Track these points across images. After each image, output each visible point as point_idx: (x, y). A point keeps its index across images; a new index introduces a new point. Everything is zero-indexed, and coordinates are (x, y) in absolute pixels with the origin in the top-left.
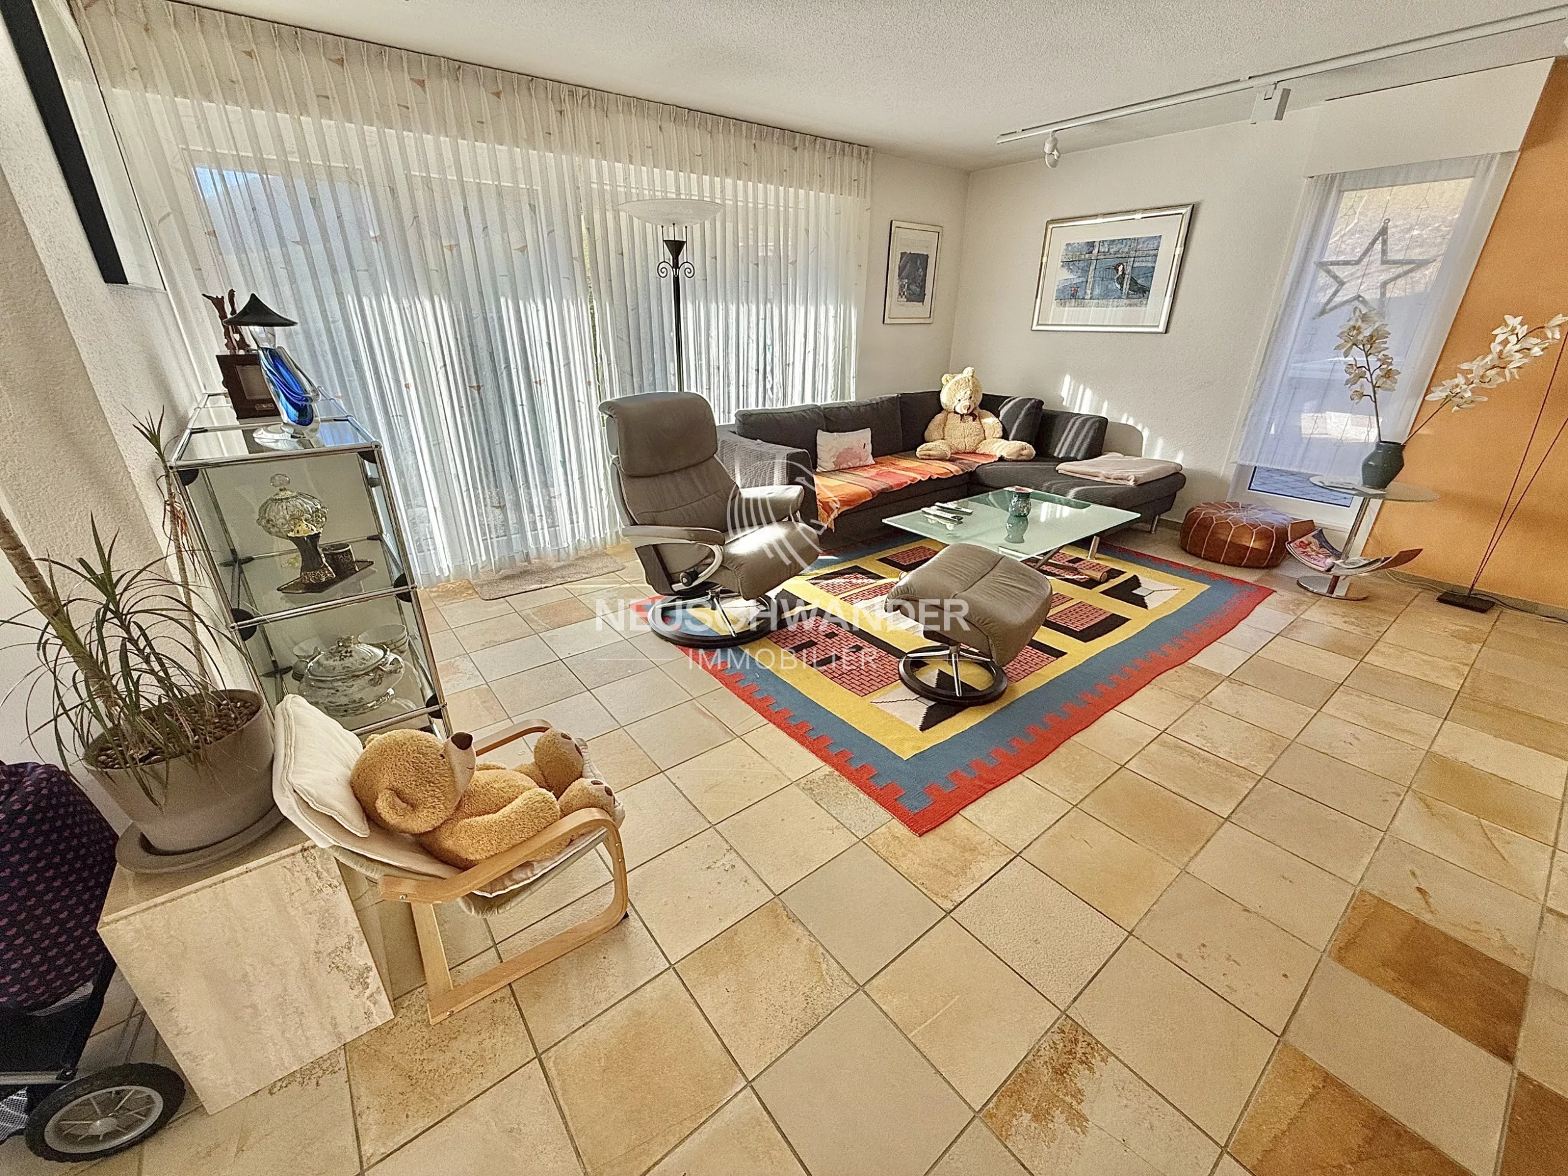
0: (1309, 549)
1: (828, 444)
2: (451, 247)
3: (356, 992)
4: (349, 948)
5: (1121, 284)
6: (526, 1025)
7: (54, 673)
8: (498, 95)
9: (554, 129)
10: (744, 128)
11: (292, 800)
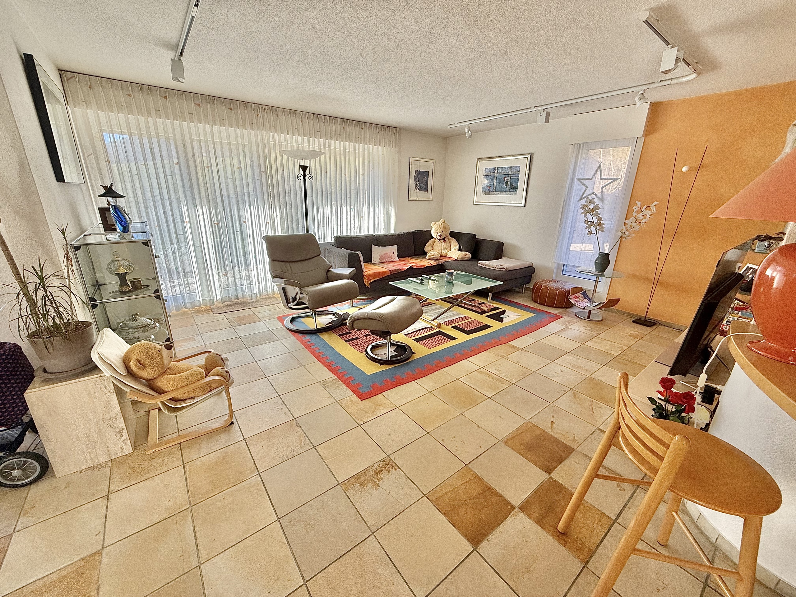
0: (578, 299)
1: (377, 252)
2: (208, 167)
3: (117, 438)
4: (116, 419)
5: (507, 185)
6: (182, 455)
7: (20, 305)
8: (231, 109)
9: (254, 121)
10: (339, 121)
11: (97, 356)
